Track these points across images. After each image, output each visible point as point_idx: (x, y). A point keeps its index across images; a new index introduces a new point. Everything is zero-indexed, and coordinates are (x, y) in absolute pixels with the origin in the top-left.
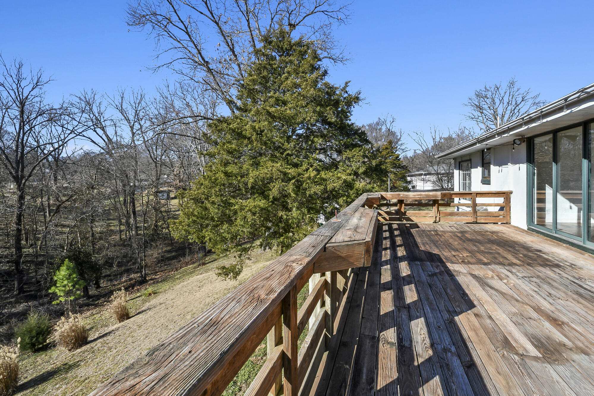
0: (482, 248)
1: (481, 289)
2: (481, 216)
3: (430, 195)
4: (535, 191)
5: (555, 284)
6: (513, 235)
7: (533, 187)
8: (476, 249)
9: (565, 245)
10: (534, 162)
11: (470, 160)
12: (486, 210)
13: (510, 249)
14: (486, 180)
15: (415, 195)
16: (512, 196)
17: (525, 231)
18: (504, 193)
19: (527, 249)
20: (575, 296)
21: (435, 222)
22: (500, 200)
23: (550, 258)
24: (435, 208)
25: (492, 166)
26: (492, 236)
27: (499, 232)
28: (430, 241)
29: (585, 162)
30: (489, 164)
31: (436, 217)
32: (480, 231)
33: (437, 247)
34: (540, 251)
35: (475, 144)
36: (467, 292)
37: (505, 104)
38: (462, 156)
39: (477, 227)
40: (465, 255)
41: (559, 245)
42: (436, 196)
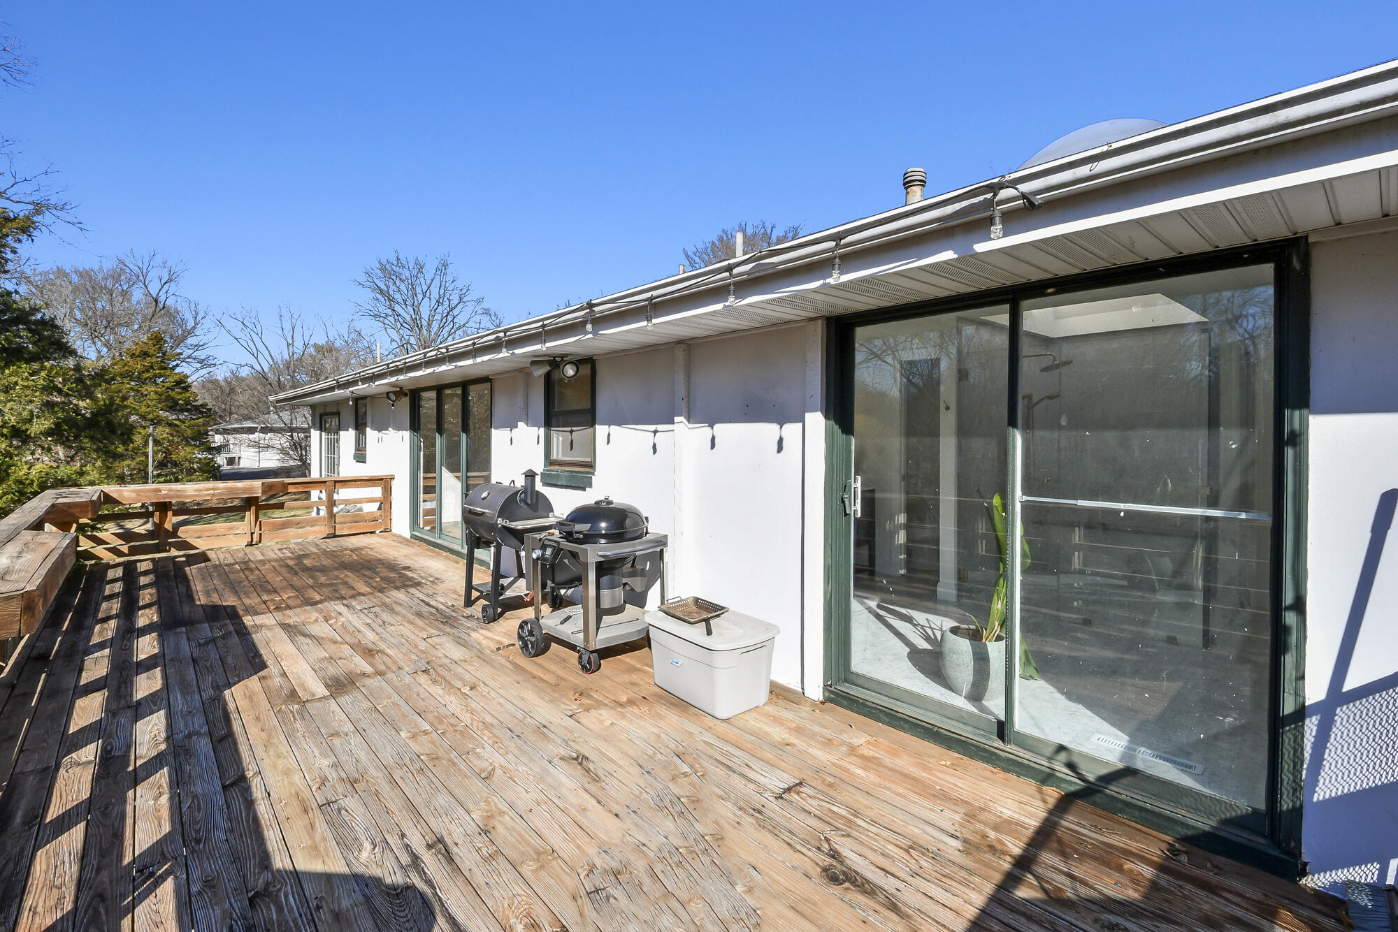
0: (323, 579)
1: (289, 641)
2: (342, 523)
3: (237, 489)
4: (421, 475)
5: (398, 609)
6: (384, 549)
7: (418, 469)
8: (310, 582)
9: (445, 554)
10: (419, 429)
11: (338, 414)
12: (361, 509)
13: (367, 573)
14: (360, 457)
15: (200, 490)
16: (394, 483)
17: (408, 541)
18: (382, 479)
19: (391, 566)
20: (412, 617)
21: (250, 544)
22: (377, 492)
23: (415, 576)
24: (250, 515)
25: (368, 430)
26: (351, 556)
27: (366, 547)
28: (225, 584)
29: (464, 436)
30: (365, 425)
31: (252, 534)
32: (334, 551)
33: (236, 593)
34: (407, 568)
35: (331, 389)
36: (262, 652)
37: (433, 302)
38: (325, 404)
39: (332, 544)
40: (285, 597)
41: (438, 554)
42: (250, 490)
